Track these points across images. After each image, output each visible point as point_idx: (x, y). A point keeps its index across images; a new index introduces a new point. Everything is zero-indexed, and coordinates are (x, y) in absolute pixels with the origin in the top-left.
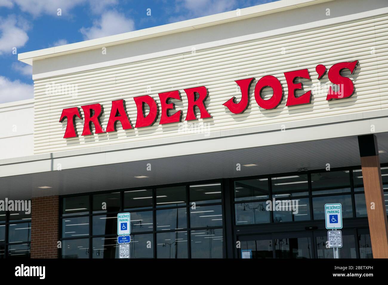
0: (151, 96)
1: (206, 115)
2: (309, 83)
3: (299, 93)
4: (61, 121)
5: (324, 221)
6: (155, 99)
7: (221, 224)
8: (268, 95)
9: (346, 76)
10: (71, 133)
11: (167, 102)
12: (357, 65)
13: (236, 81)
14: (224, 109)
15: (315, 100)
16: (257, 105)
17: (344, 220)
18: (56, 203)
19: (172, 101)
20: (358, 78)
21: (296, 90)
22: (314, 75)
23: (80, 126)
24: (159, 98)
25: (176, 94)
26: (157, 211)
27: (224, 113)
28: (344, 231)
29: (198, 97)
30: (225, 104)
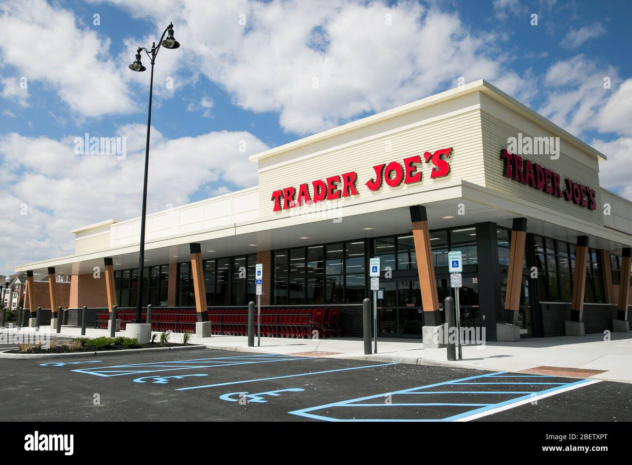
1: (355, 193)
2: (420, 166)
3: (414, 174)
4: (272, 200)
7: (364, 271)
8: (394, 176)
9: (445, 160)
10: (277, 208)
12: (452, 151)
13: (374, 167)
14: (366, 187)
15: (424, 178)
16: (386, 184)
18: (269, 255)
20: (452, 161)
21: (411, 172)
22: (423, 160)
23: (283, 202)
25: (337, 178)
27: (367, 191)
29: (351, 179)
30: (366, 184)
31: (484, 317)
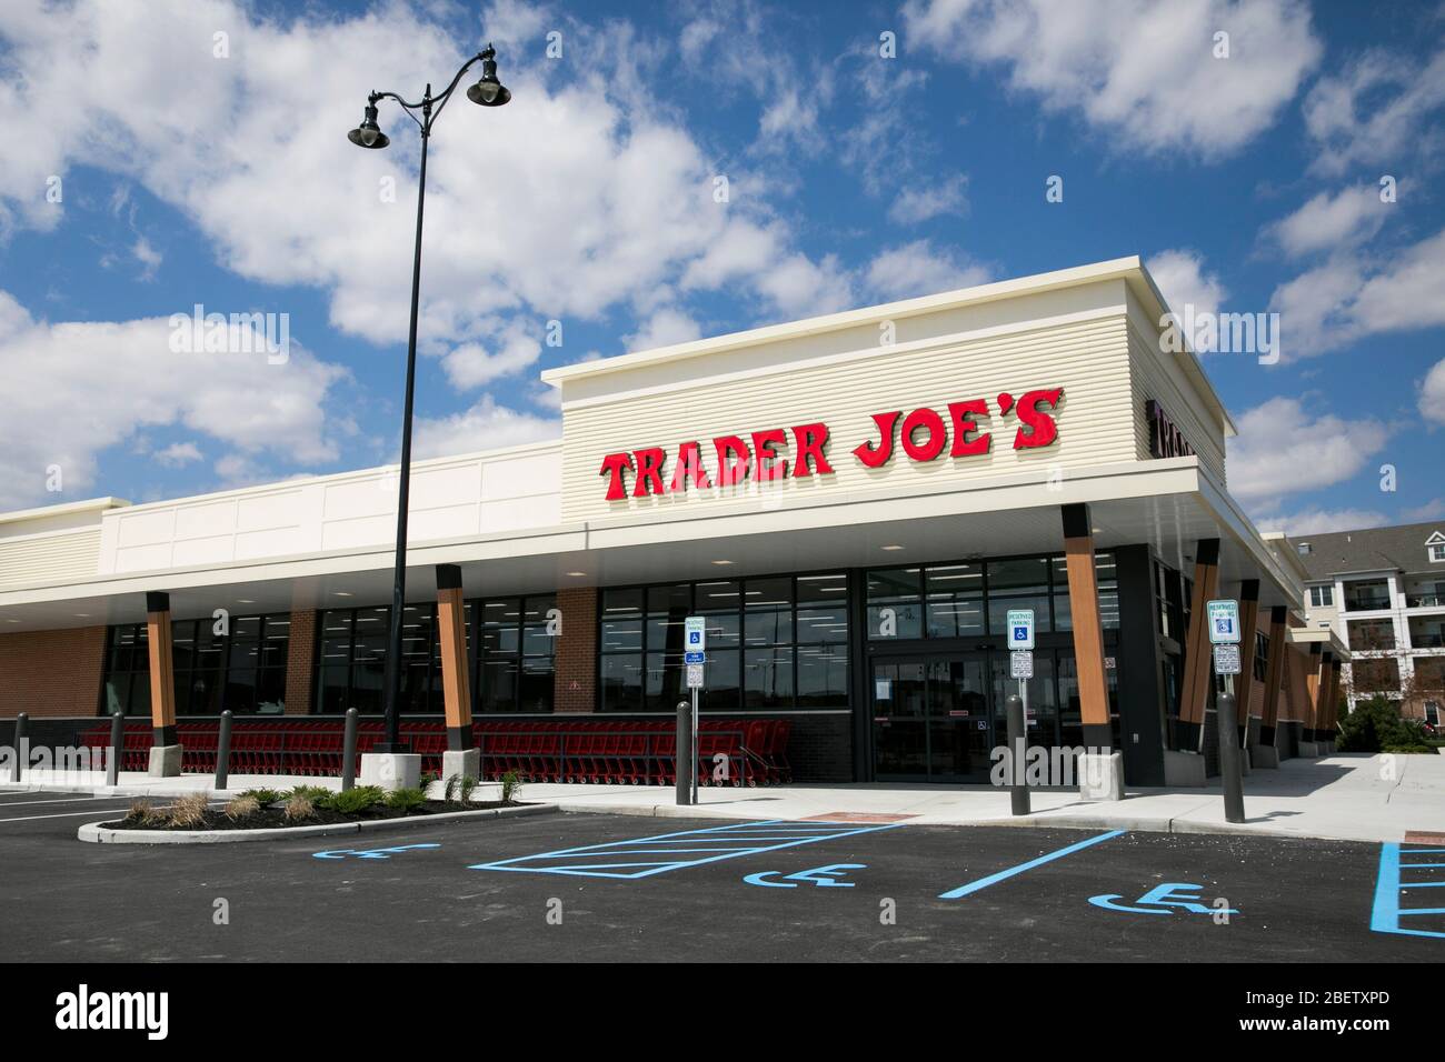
0: (741, 437)
1: (824, 468)
2: (987, 421)
3: (971, 437)
4: (603, 473)
5: (1005, 637)
6: (746, 442)
7: (845, 639)
8: (923, 439)
9: (1045, 412)
10: (616, 493)
11: (765, 447)
12: (1061, 395)
13: (874, 417)
14: (853, 459)
15: (996, 448)
16: (905, 453)
17: (1037, 635)
18: (593, 596)
19: (773, 445)
20: (1062, 415)
21: (966, 432)
22: (995, 408)
23: (631, 482)
24: (751, 441)
25: (778, 435)
26: (746, 616)
27: (854, 465)
28: (1037, 652)
29: (813, 440)
30: (855, 452)
31: (1136, 737)
